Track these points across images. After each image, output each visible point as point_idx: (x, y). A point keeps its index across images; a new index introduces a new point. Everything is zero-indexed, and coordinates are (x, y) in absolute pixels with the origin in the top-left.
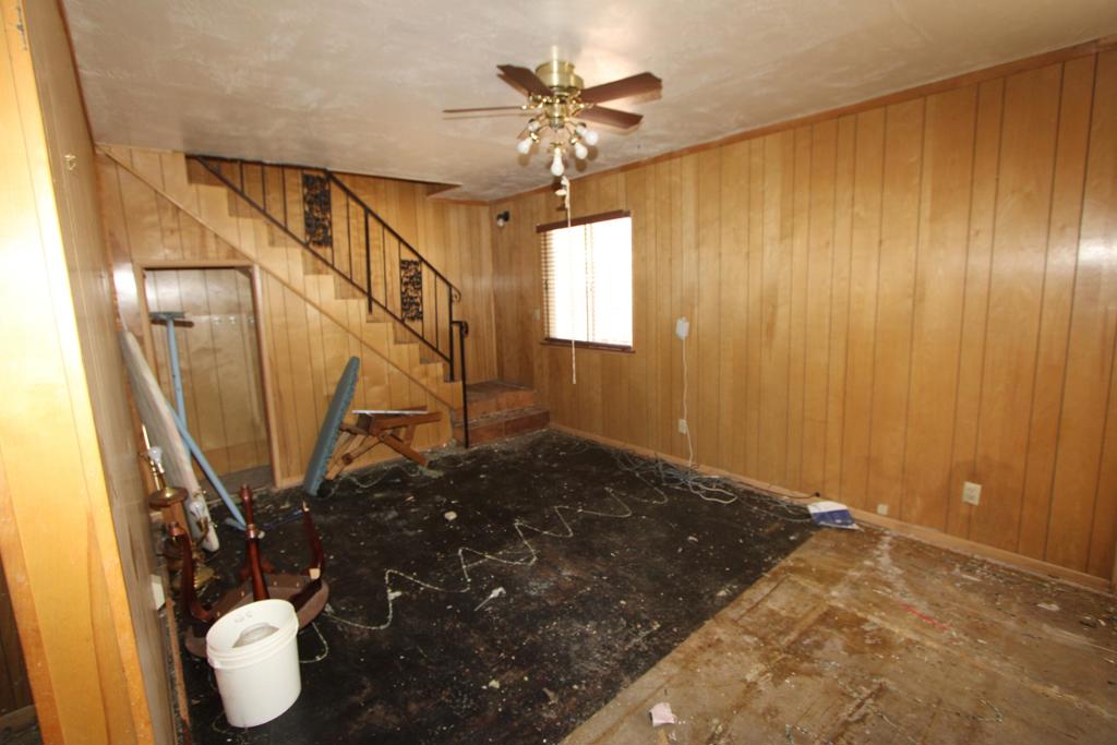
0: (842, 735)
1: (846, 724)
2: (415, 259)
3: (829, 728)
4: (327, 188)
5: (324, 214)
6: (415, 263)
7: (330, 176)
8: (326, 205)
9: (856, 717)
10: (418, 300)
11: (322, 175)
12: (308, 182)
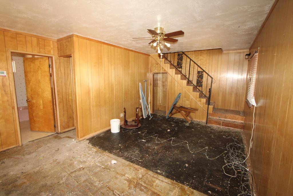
0: (110, 189)
1: (113, 191)
2: (202, 71)
3: (112, 187)
4: (182, 56)
5: (181, 61)
6: (202, 72)
7: (183, 53)
8: (182, 60)
9: (115, 193)
10: (201, 82)
11: (181, 53)
12: (179, 55)
